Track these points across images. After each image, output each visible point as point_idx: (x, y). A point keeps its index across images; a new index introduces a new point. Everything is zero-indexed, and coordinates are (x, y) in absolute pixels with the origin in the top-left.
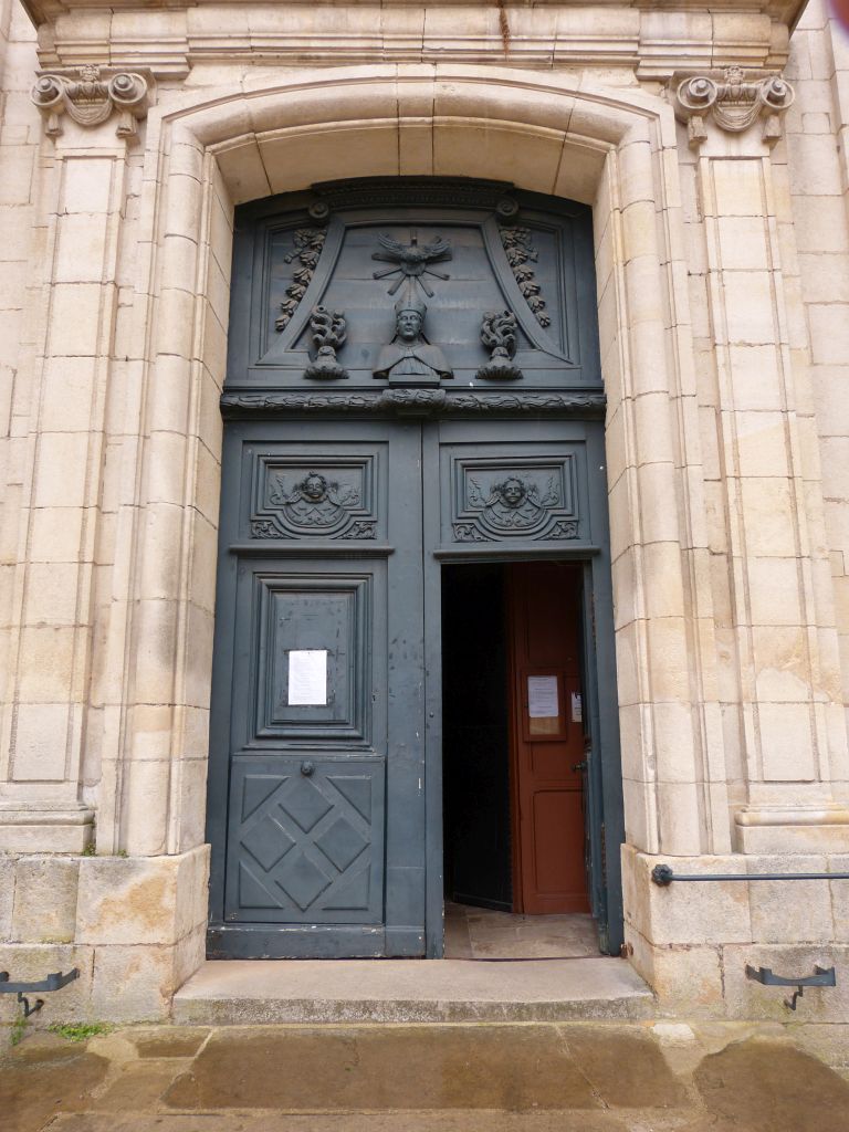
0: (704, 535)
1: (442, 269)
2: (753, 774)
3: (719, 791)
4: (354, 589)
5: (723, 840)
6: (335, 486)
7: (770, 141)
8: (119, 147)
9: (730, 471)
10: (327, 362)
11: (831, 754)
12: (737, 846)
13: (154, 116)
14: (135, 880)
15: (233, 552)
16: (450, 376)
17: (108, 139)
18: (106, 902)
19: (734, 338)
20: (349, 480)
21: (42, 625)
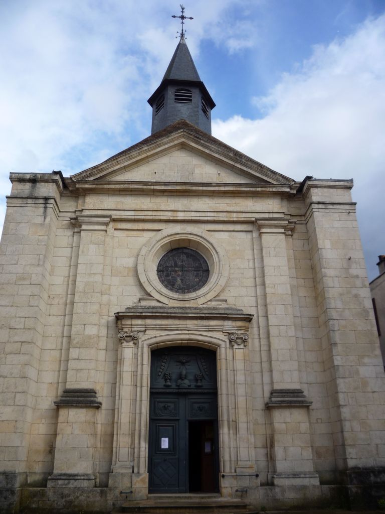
0: (232, 418)
1: (188, 364)
2: (239, 459)
3: (233, 462)
4: (173, 426)
5: (233, 471)
6: (170, 406)
7: (245, 346)
8: (133, 346)
9: (237, 407)
10: (169, 383)
11: (251, 456)
12: (235, 472)
13: (140, 341)
14: (141, 477)
15: (152, 419)
16: (190, 386)
17: (131, 344)
18: (137, 481)
19: (238, 383)
20: (172, 406)
21: (123, 434)
